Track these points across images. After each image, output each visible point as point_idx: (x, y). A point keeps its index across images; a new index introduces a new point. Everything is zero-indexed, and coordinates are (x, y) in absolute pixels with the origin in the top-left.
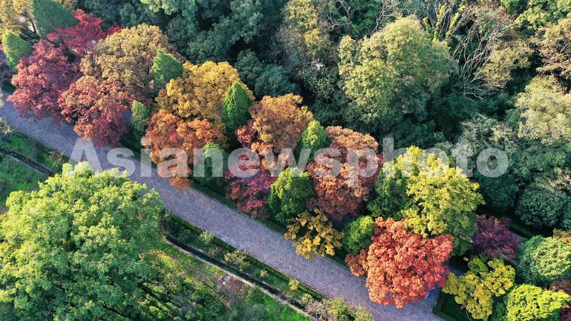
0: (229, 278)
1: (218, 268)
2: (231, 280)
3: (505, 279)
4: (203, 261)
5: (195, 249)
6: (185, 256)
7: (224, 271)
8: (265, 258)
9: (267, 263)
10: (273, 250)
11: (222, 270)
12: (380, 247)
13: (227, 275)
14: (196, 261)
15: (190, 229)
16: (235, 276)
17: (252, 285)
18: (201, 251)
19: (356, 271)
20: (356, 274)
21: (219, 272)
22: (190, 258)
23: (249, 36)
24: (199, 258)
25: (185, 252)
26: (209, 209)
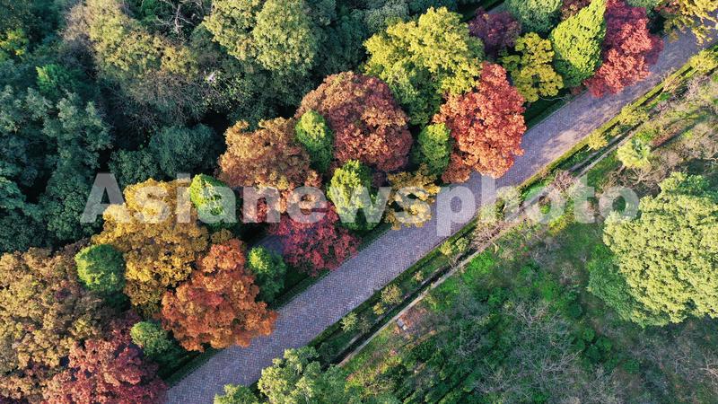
0: (401, 320)
1: (384, 328)
2: (405, 318)
3: (541, 44)
4: (367, 342)
5: (348, 346)
6: (351, 362)
7: (391, 322)
8: (396, 269)
9: (403, 270)
10: (390, 256)
11: (388, 325)
12: (468, 134)
13: (396, 321)
14: (363, 352)
15: (322, 341)
16: (402, 313)
17: (420, 298)
18: (353, 340)
19: (463, 177)
20: (466, 179)
21: (389, 328)
22: (357, 357)
23: (105, 138)
24: (362, 347)
25: (346, 360)
26: (304, 309)
